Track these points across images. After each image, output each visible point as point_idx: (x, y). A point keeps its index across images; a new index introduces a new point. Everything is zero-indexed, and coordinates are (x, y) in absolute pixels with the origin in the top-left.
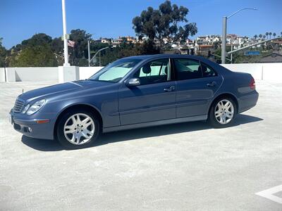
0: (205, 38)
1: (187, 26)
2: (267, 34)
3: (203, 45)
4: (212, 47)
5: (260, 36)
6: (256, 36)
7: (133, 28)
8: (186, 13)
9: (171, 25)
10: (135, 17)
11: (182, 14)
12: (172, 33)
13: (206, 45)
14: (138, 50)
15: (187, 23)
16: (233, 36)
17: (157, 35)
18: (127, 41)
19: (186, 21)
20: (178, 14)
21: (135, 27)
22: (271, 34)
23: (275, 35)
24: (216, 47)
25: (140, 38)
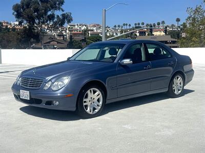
0: (74, 26)
1: (63, 15)
2: (124, 25)
3: (73, 32)
4: (82, 34)
5: (119, 26)
6: (115, 26)
7: (13, 14)
8: (62, 4)
9: (49, 13)
10: (15, 4)
11: (59, 4)
12: (50, 20)
13: (76, 32)
14: (19, 34)
15: (64, 13)
16: (98, 25)
17: (37, 21)
18: (2, 25)
19: (63, 11)
20: (55, 4)
21: (16, 13)
22: (127, 25)
23: (130, 25)
24: (85, 34)
25: (20, 23)
